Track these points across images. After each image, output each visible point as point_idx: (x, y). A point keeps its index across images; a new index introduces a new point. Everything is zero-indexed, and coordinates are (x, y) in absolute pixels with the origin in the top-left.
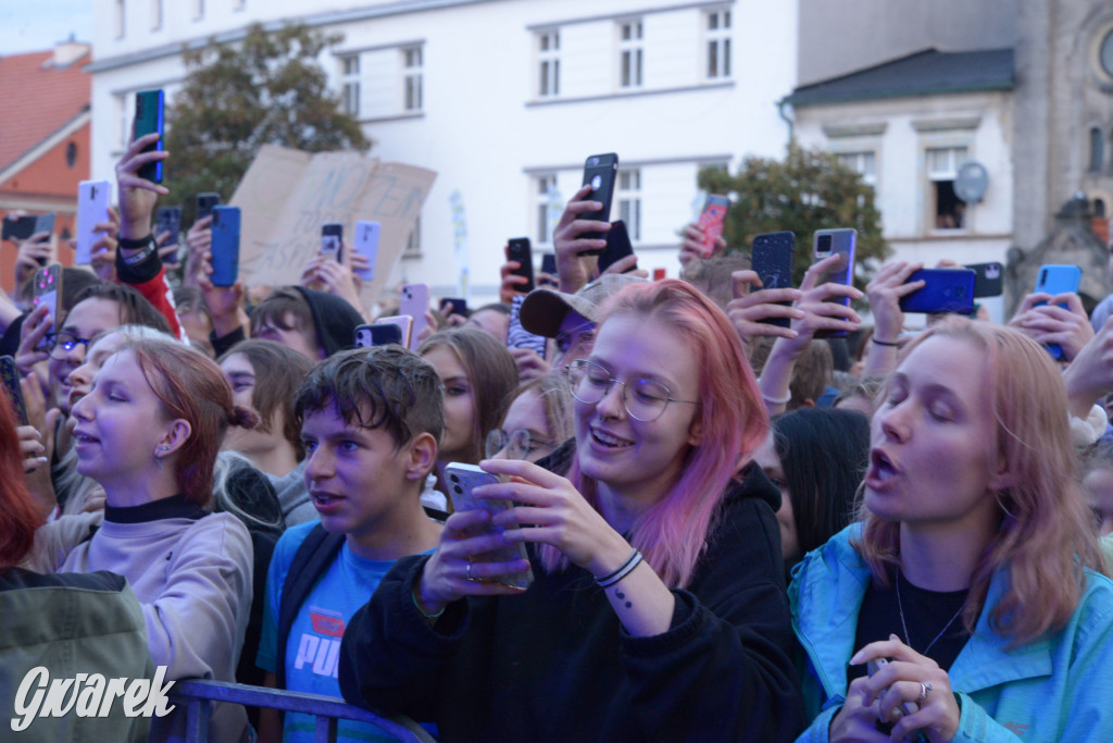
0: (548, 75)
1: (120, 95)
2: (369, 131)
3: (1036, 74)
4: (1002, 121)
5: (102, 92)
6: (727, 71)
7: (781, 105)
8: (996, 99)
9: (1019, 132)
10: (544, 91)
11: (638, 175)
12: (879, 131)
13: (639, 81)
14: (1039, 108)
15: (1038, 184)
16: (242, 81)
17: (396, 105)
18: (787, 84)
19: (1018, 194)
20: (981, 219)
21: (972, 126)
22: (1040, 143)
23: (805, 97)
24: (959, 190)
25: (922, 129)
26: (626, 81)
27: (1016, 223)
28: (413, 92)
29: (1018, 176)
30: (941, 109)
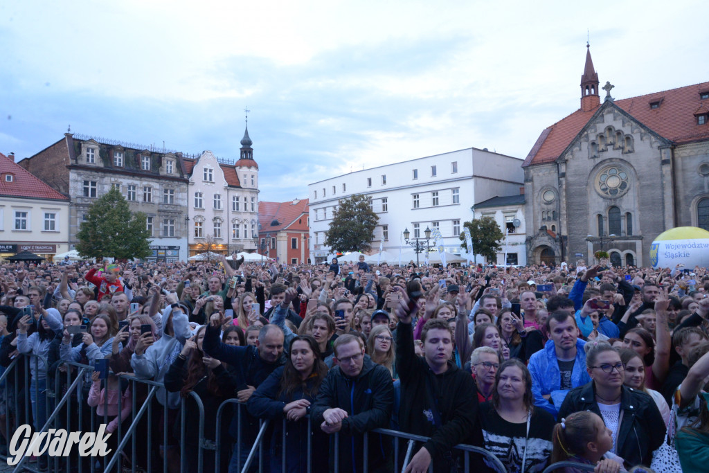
0: (416, 204)
1: (316, 210)
2: (378, 215)
3: (530, 201)
4: (522, 210)
5: (311, 210)
6: (458, 201)
7: (472, 208)
8: (521, 206)
9: (526, 213)
10: (415, 206)
11: (438, 223)
12: (495, 213)
13: (437, 204)
14: (531, 208)
15: (532, 224)
16: (350, 206)
17: (381, 211)
18: (472, 204)
19: (526, 226)
20: (518, 231)
21: (516, 212)
22: (532, 215)
23: (477, 207)
24: (514, 225)
25: (504, 212)
26: (434, 204)
27: (526, 231)
28: (385, 208)
29: (526, 221)
30: (508, 208)
